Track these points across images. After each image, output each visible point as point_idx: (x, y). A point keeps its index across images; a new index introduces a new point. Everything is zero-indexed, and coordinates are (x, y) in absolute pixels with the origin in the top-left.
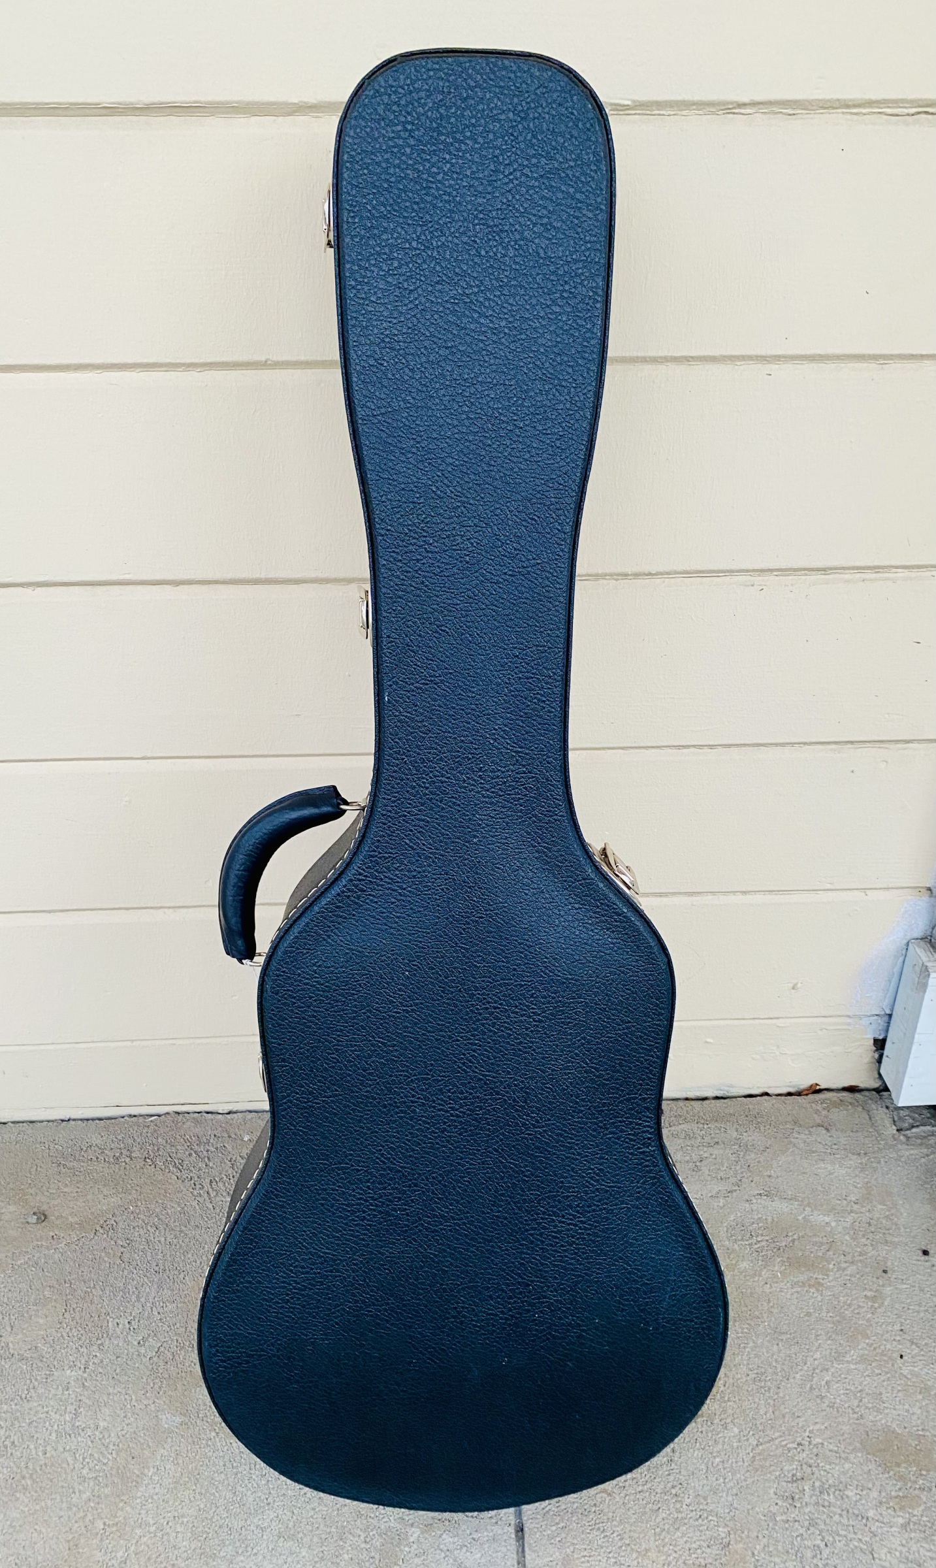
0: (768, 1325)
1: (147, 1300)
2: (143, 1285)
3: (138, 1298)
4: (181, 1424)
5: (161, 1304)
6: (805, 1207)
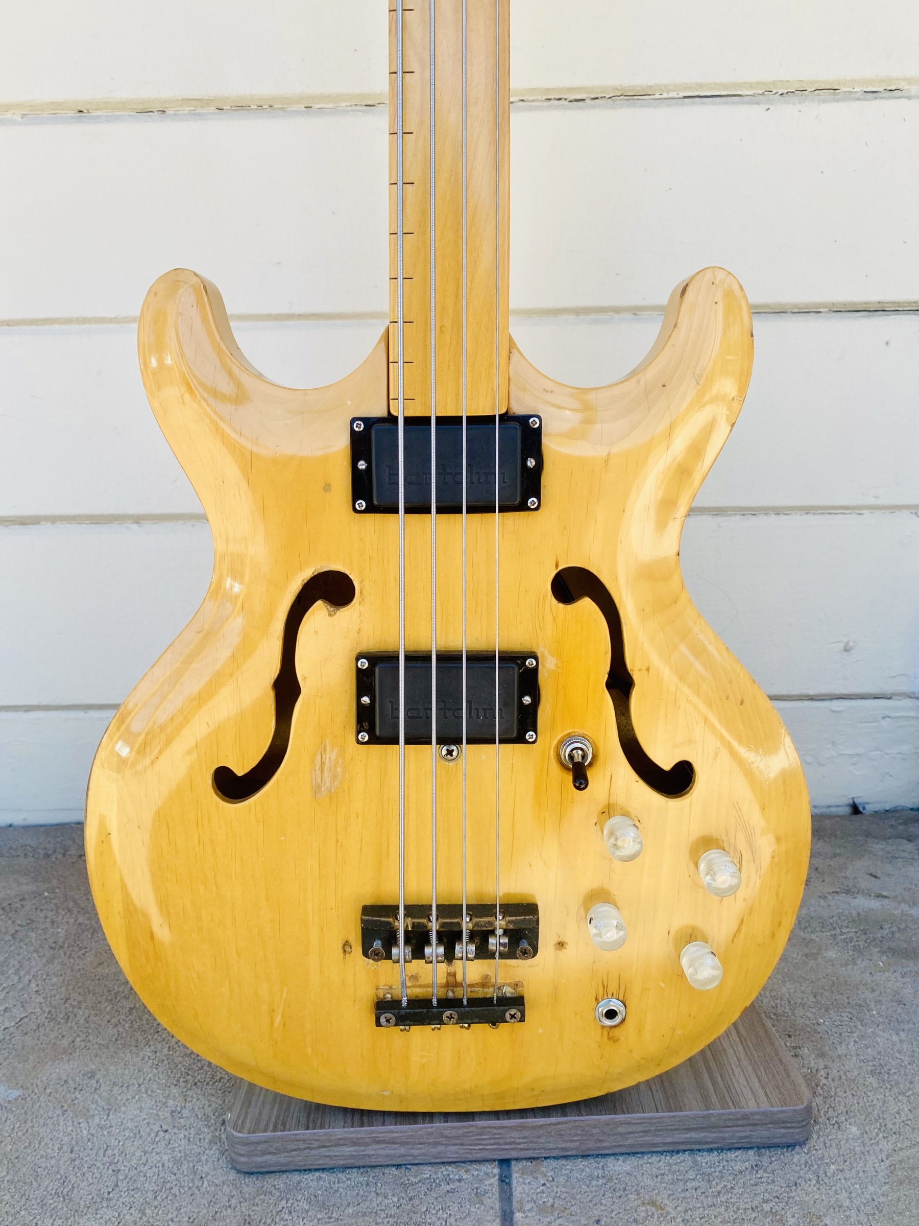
0: (878, 1013)
1: (28, 973)
2: (29, 959)
3: (16, 973)
4: (16, 1099)
5: (44, 977)
6: (899, 903)
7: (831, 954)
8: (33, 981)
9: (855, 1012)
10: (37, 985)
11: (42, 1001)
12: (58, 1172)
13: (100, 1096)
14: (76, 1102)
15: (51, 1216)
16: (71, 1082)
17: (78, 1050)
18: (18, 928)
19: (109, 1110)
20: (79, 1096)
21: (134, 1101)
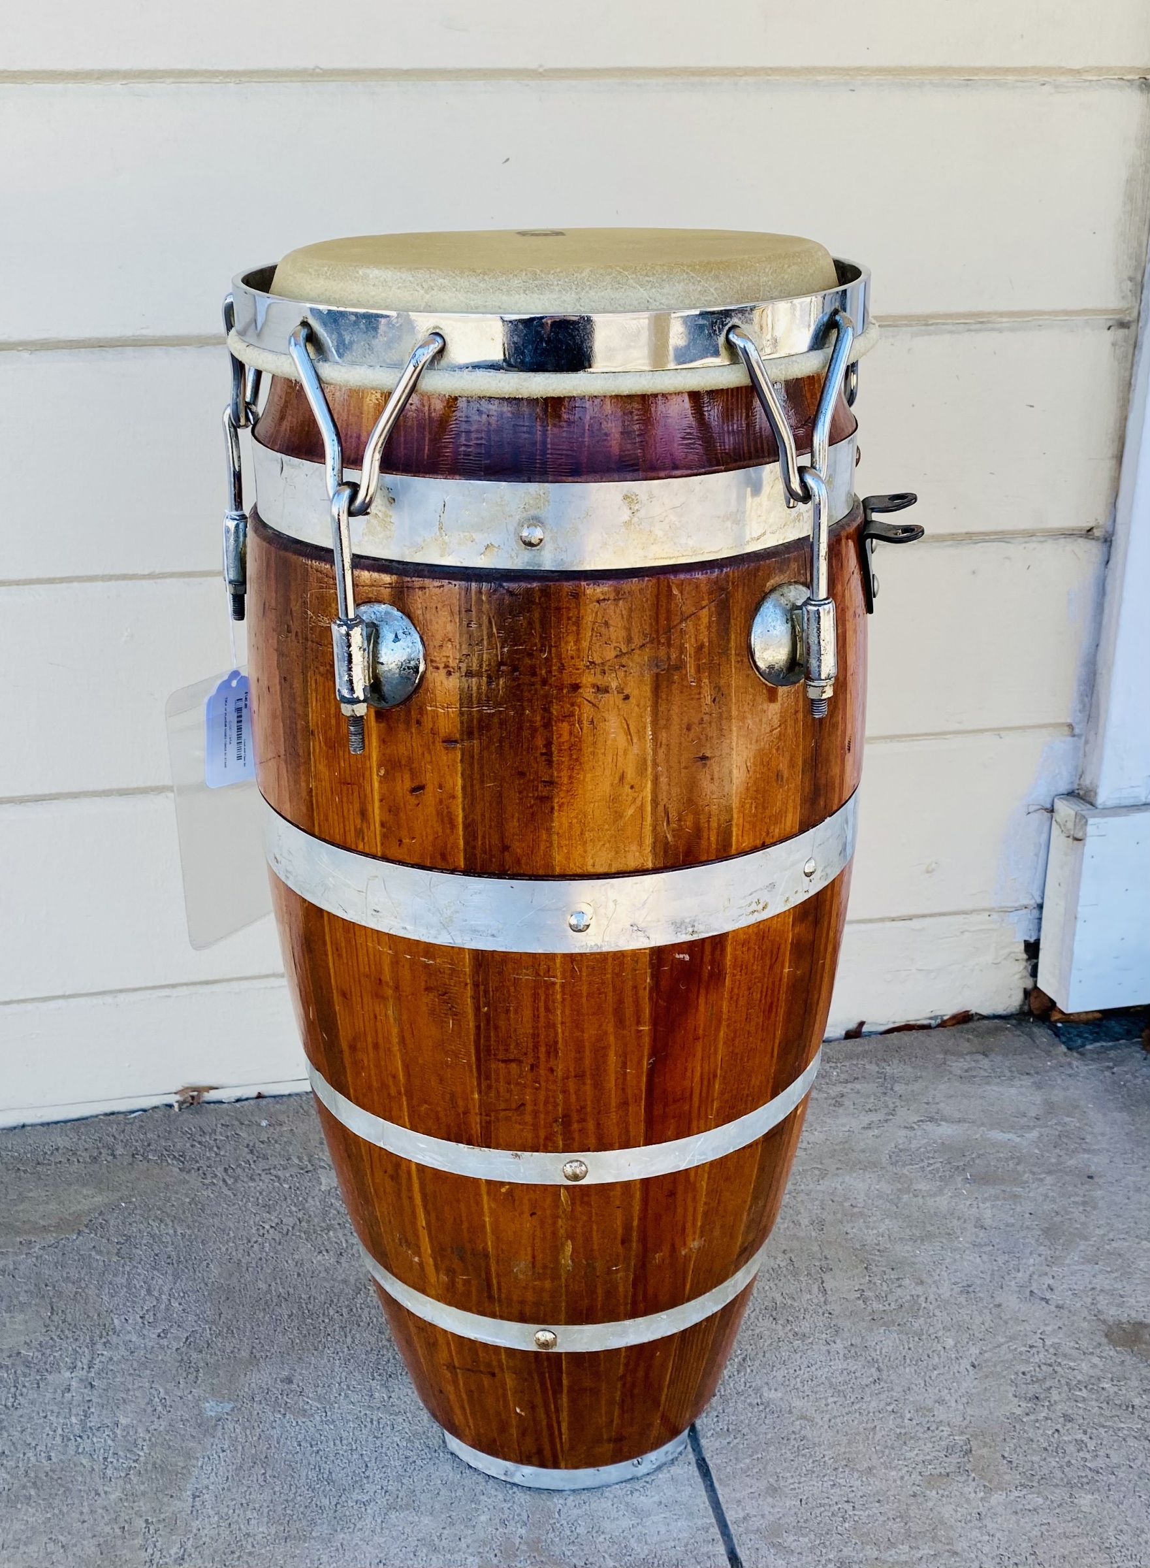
0: (964, 1240)
1: (161, 1292)
2: (153, 1278)
3: (149, 1291)
4: (232, 1410)
5: (182, 1294)
6: (979, 1127)
7: (923, 1186)
8: (172, 1300)
9: (945, 1241)
10: (180, 1304)
11: (196, 1318)
12: (309, 1464)
13: (308, 1397)
14: (289, 1405)
15: (326, 1496)
16: (271, 1388)
17: (261, 1360)
18: (118, 1247)
19: (325, 1408)
20: (288, 1401)
21: (342, 1398)
